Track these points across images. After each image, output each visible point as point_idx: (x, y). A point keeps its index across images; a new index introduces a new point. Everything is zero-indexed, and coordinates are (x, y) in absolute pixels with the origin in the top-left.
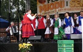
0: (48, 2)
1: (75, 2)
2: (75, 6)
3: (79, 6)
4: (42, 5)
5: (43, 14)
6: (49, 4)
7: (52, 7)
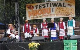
0: (37, 9)
1: (59, 9)
2: (59, 12)
3: (63, 12)
4: (31, 11)
5: (31, 18)
6: (37, 10)
7: (39, 12)
